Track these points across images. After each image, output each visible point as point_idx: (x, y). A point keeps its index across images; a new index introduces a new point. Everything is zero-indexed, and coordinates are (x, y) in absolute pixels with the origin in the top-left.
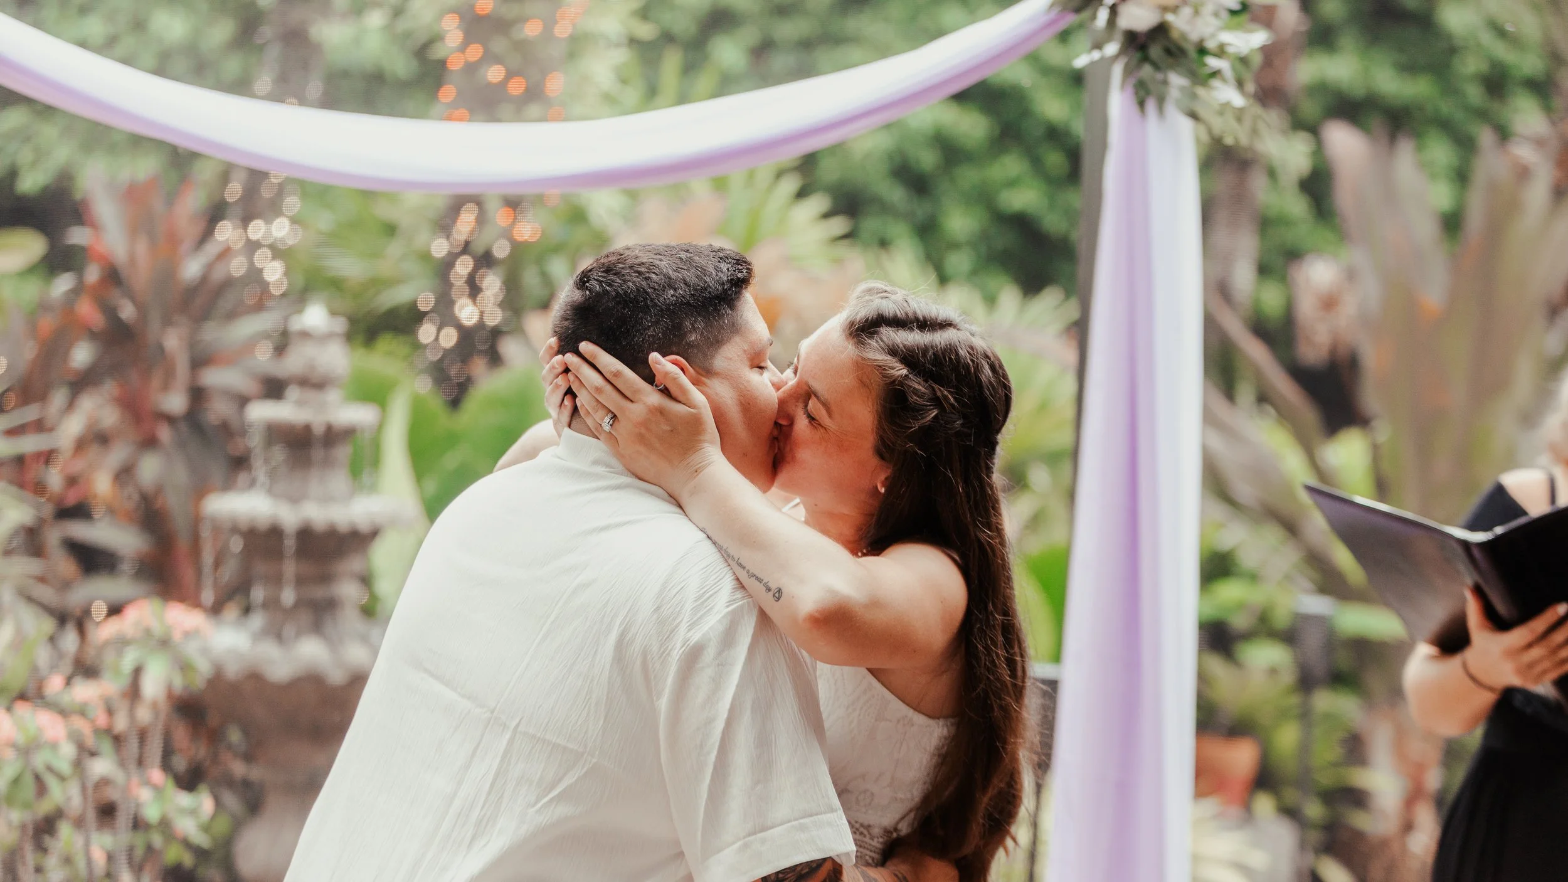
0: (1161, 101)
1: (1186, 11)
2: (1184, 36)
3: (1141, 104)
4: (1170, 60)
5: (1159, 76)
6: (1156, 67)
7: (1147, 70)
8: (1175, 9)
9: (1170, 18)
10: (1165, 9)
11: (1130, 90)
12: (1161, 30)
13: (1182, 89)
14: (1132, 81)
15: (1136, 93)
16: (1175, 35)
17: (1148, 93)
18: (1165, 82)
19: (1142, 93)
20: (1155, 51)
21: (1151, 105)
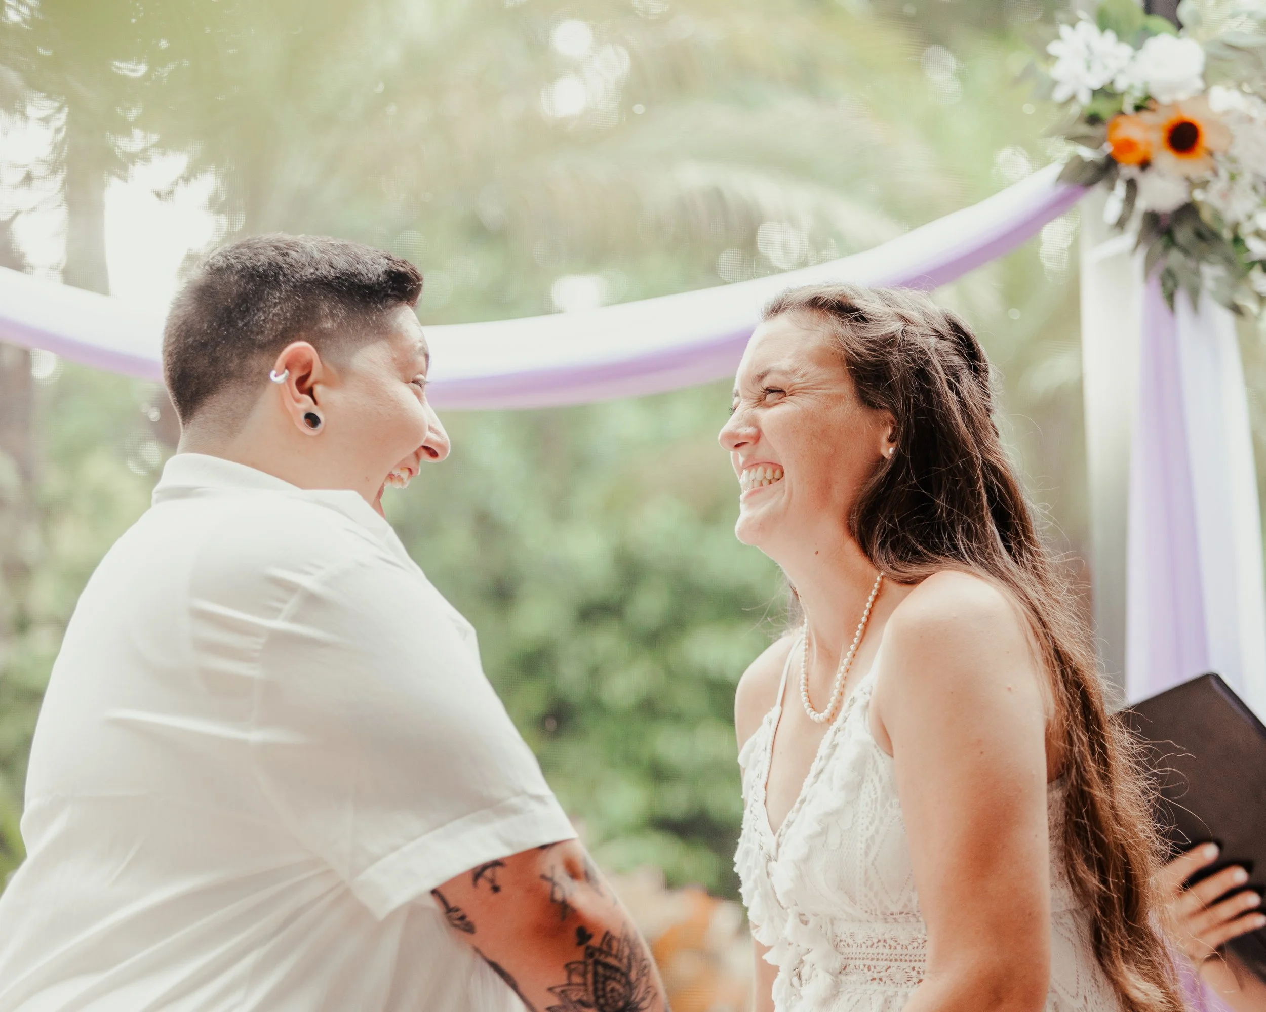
0: (1194, 295)
1: (1219, 185)
2: (1217, 216)
3: (1170, 298)
4: (1203, 246)
5: (1191, 264)
6: (1186, 251)
7: (1175, 258)
8: (1204, 185)
9: (1198, 195)
10: (1192, 184)
11: (1155, 282)
12: (1188, 210)
13: (1217, 279)
14: (1158, 269)
15: (1164, 285)
16: (1206, 215)
17: (1176, 285)
18: (1197, 273)
19: (1170, 284)
20: (1183, 234)
21: (1182, 299)
